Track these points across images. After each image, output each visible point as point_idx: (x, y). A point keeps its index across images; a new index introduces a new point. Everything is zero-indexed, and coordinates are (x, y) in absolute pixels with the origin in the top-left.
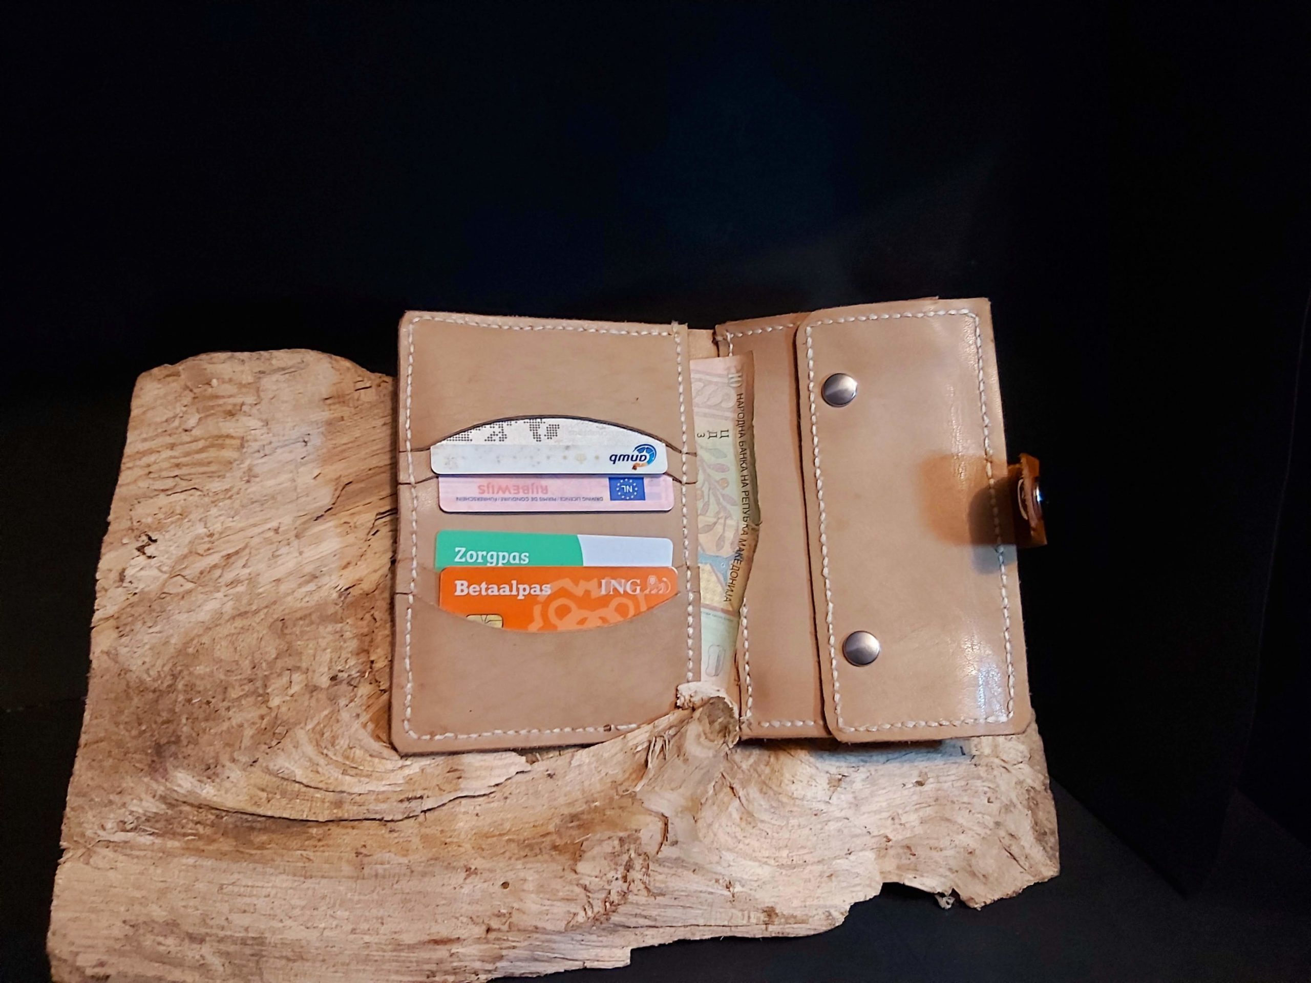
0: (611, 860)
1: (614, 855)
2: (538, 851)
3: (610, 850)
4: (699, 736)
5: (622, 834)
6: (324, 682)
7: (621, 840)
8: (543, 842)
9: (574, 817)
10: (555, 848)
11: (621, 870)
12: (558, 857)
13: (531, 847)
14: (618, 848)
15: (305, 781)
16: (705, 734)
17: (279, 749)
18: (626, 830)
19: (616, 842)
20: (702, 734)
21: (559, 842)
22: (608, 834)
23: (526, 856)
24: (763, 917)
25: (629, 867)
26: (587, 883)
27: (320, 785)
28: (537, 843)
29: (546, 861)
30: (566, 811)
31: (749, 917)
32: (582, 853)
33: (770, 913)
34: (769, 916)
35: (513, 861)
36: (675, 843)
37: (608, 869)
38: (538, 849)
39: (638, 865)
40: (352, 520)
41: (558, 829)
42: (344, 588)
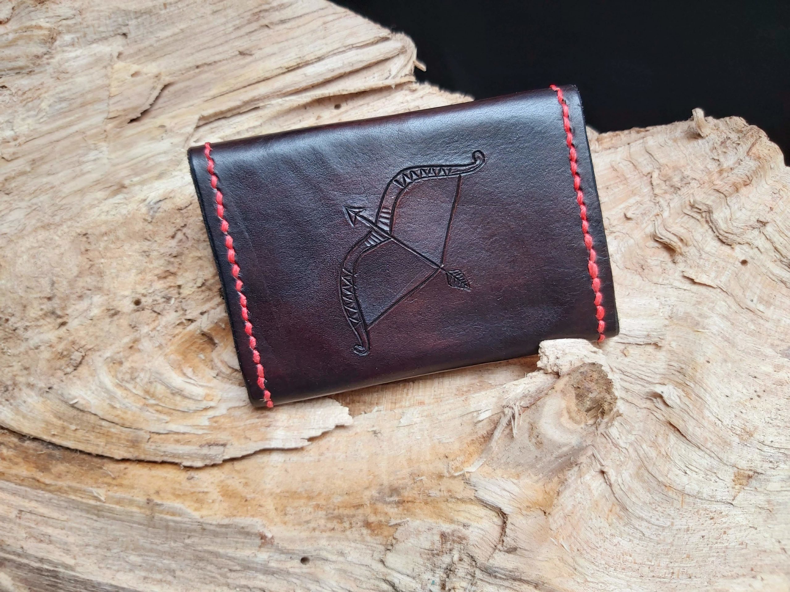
0: (428, 559)
1: (433, 554)
2: (347, 525)
3: (427, 545)
4: (559, 415)
5: (447, 528)
6: (127, 306)
7: (443, 536)
8: (354, 516)
9: (394, 491)
10: (367, 525)
11: (440, 574)
12: (368, 538)
13: (340, 519)
14: (438, 545)
15: (100, 414)
16: (569, 412)
17: (74, 376)
18: (452, 521)
19: (437, 538)
20: (565, 413)
21: (372, 519)
22: (430, 521)
23: (333, 529)
25: (449, 570)
26: (396, 582)
27: (116, 420)
28: (348, 516)
29: (355, 541)
30: (386, 480)
32: (394, 542)
35: (317, 533)
36: (512, 550)
37: (423, 569)
38: (348, 523)
39: (462, 570)
40: (169, 123)
41: (374, 501)
42: (154, 201)
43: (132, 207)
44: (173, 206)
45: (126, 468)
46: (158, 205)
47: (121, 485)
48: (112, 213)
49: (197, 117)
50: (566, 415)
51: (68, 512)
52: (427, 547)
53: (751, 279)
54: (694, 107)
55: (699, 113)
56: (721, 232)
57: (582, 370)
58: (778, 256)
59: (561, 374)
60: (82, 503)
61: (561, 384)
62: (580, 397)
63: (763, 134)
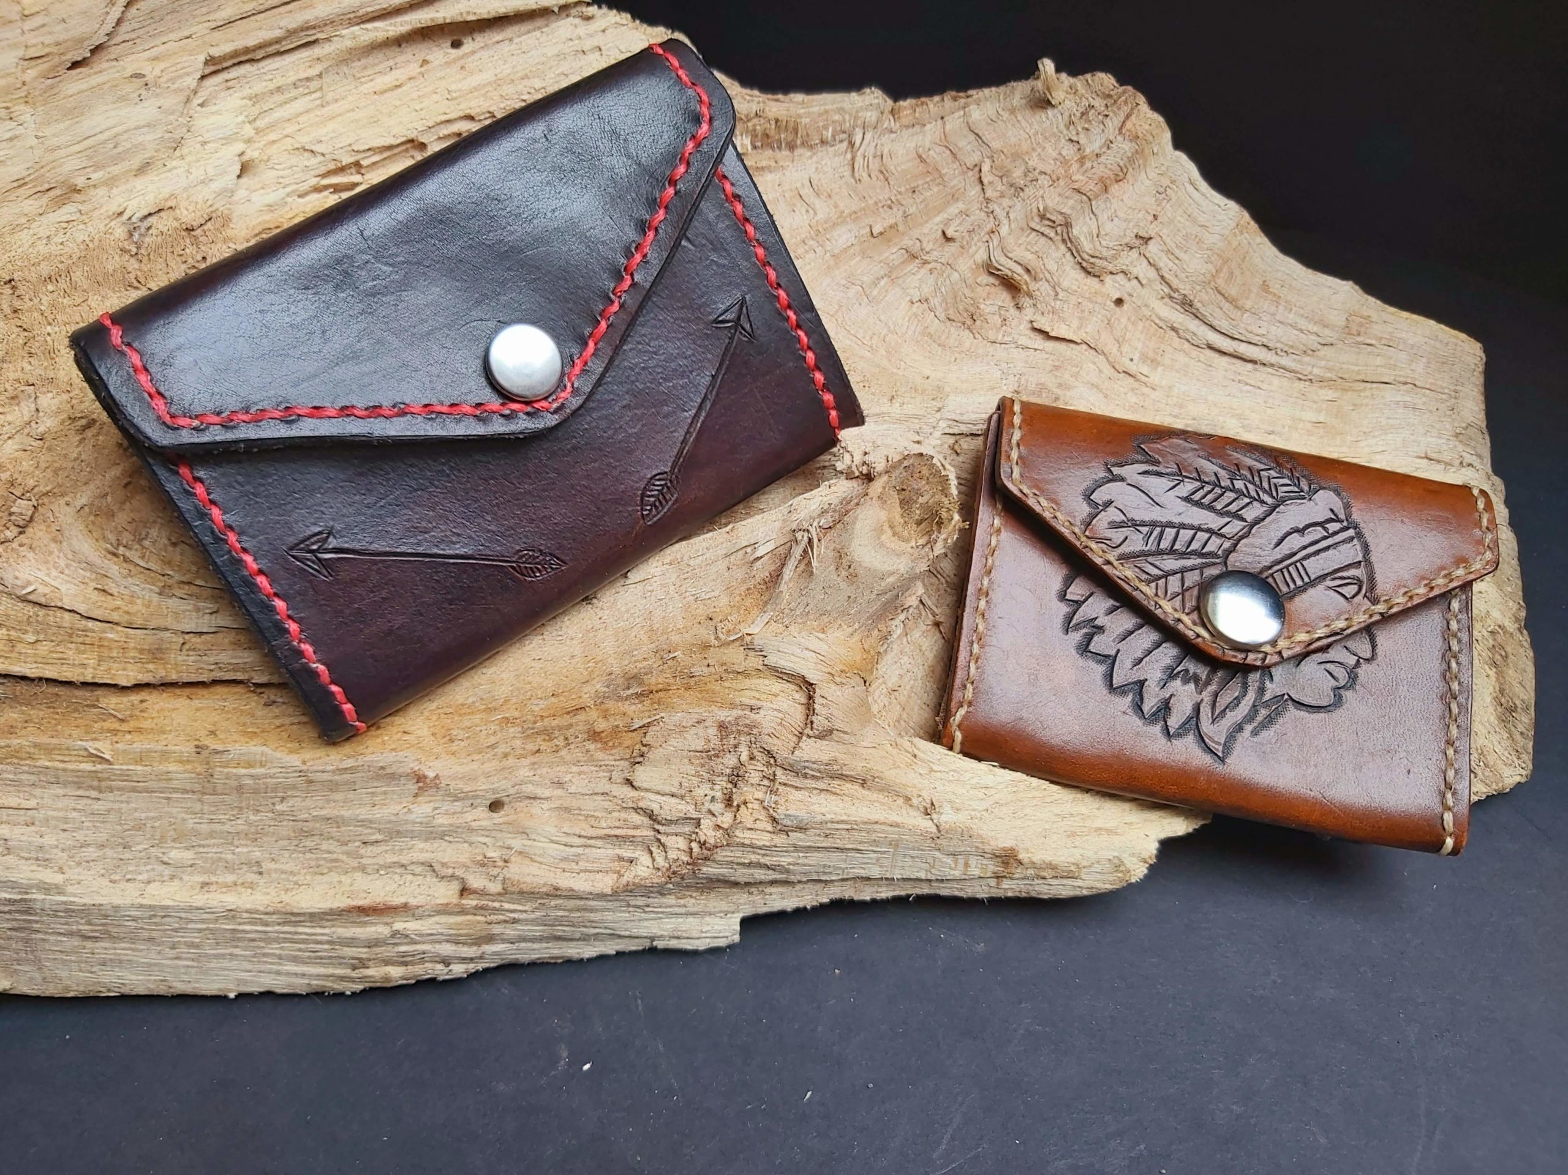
0: (703, 766)
1: (709, 755)
2: (560, 742)
3: (699, 745)
4: (880, 531)
5: (726, 715)
7: (722, 726)
8: (571, 726)
9: (634, 678)
10: (594, 735)
11: (722, 783)
12: (600, 755)
13: (548, 734)
14: (715, 742)
15: (82, 608)
16: (892, 527)
17: (21, 545)
18: (733, 706)
19: (713, 731)
20: (887, 527)
21: (602, 725)
22: (701, 711)
23: (538, 751)
24: (992, 867)
25: (736, 777)
26: (655, 807)
27: (115, 617)
28: (560, 728)
29: (577, 763)
30: (616, 666)
31: (967, 865)
32: (644, 749)
33: (1008, 858)
34: (1006, 864)
35: (511, 761)
36: (826, 734)
37: (695, 780)
38: (561, 738)
39: (754, 774)
40: (151, 71)
41: (600, 701)
42: (139, 215)
43: (96, 227)
44: (176, 224)
45: (142, 701)
46: (146, 223)
47: (140, 730)
48: (59, 239)
49: (202, 58)
50: (889, 532)
51: (38, 792)
52: (700, 748)
53: (1130, 327)
54: (1040, 58)
55: (1047, 66)
56: (1086, 257)
57: (906, 463)
58: (1167, 290)
59: (875, 473)
60: (64, 770)
61: (877, 487)
62: (905, 504)
63: (1141, 99)
